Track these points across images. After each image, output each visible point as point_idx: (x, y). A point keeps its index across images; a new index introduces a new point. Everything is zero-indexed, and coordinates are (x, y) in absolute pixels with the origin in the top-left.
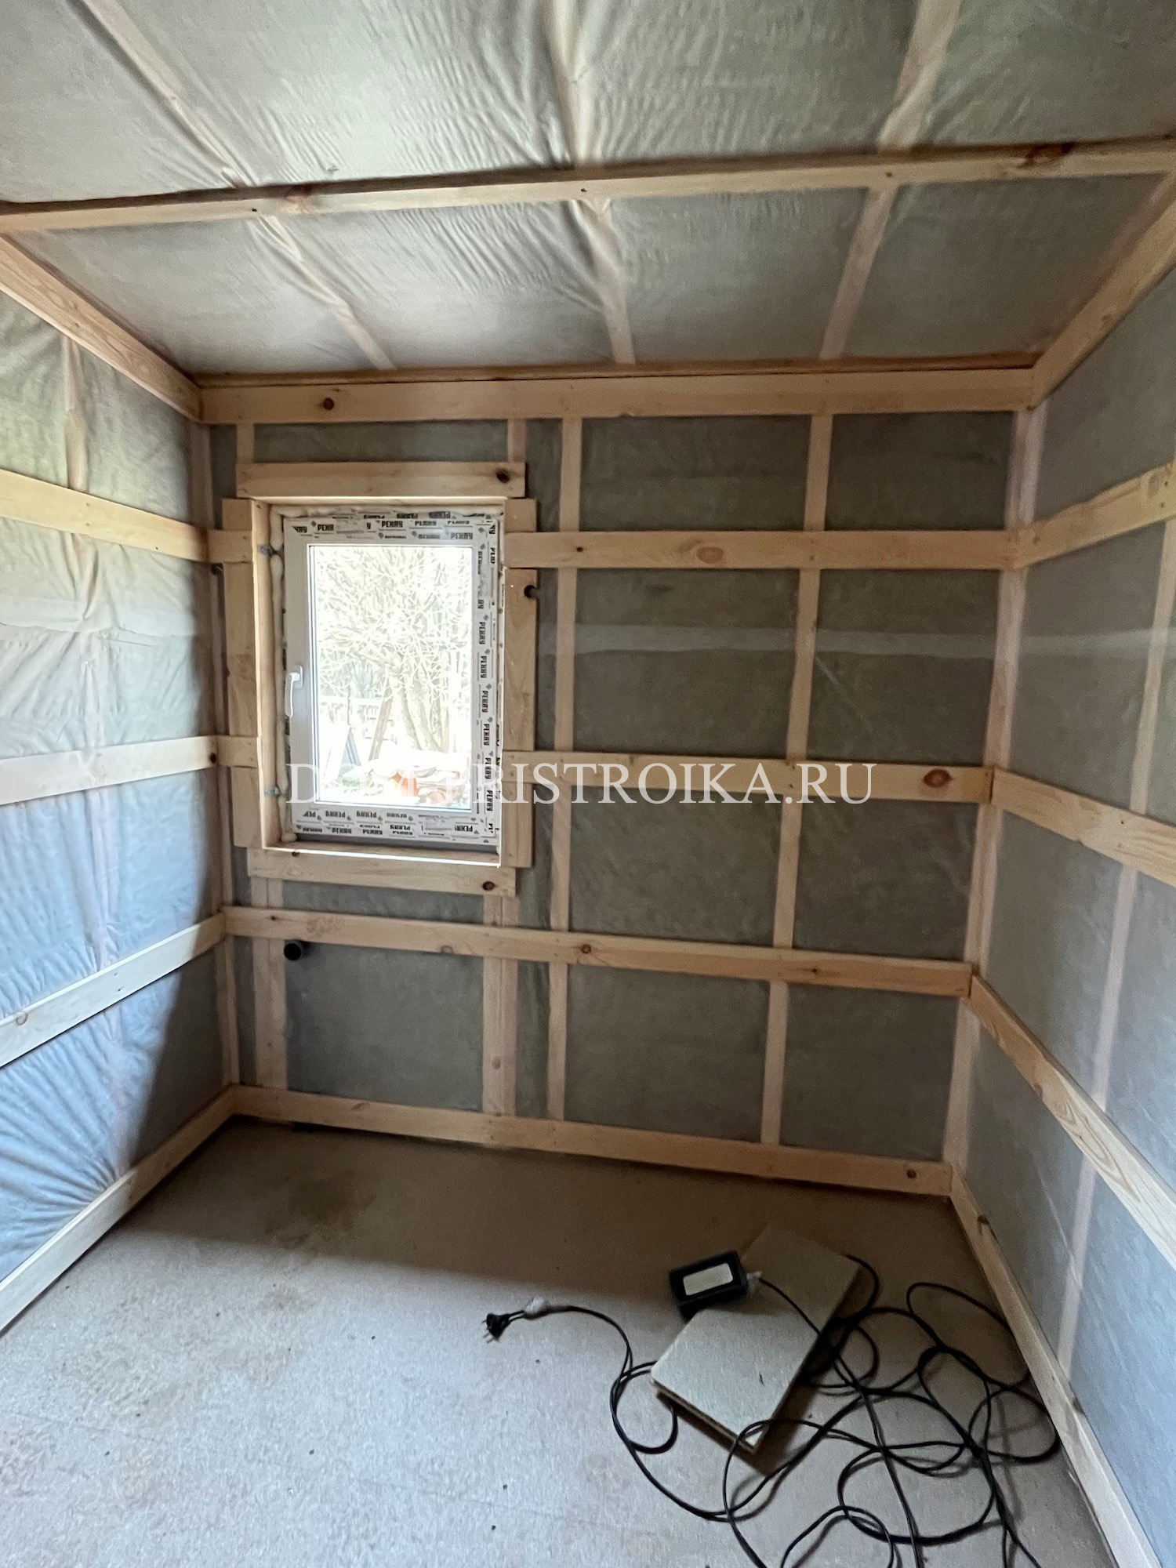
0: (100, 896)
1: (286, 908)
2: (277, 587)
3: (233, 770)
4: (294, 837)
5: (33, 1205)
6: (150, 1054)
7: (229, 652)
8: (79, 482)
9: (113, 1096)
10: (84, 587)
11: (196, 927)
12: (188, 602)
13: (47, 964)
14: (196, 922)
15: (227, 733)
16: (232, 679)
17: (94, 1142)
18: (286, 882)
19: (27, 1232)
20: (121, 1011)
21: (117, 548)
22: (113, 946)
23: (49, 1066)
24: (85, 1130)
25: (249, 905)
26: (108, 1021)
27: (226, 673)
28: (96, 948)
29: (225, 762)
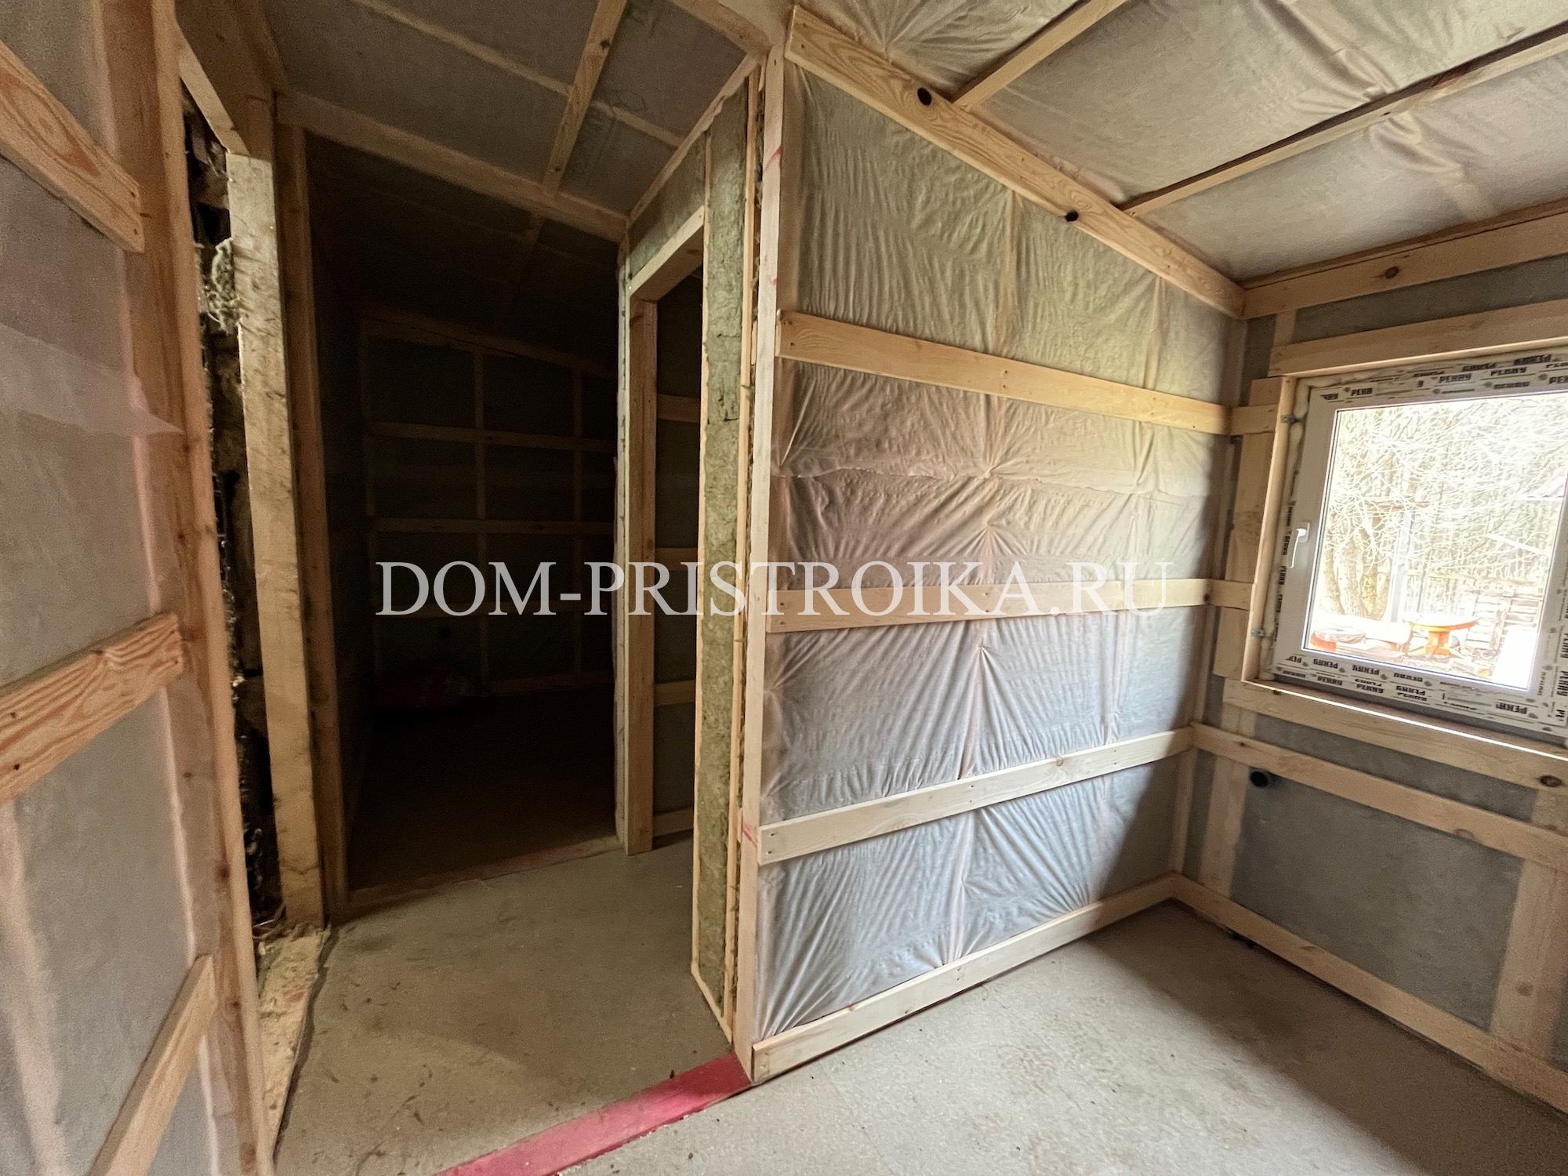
0: (1114, 690)
1: (1257, 738)
2: (1295, 453)
3: (1223, 610)
4: (1272, 677)
5: (1044, 893)
6: (1125, 820)
7: (1236, 510)
8: (1150, 384)
9: (1098, 841)
10: (1141, 459)
11: (1171, 733)
12: (1207, 468)
13: (1078, 730)
14: (1171, 729)
15: (1222, 578)
16: (1235, 534)
17: (1082, 868)
18: (1260, 715)
19: (1038, 909)
20: (1112, 780)
21: (1166, 429)
22: (1116, 730)
23: (1067, 802)
24: (1079, 856)
25: (1217, 726)
26: (1104, 784)
27: (1230, 527)
28: (1106, 728)
29: (1216, 603)
